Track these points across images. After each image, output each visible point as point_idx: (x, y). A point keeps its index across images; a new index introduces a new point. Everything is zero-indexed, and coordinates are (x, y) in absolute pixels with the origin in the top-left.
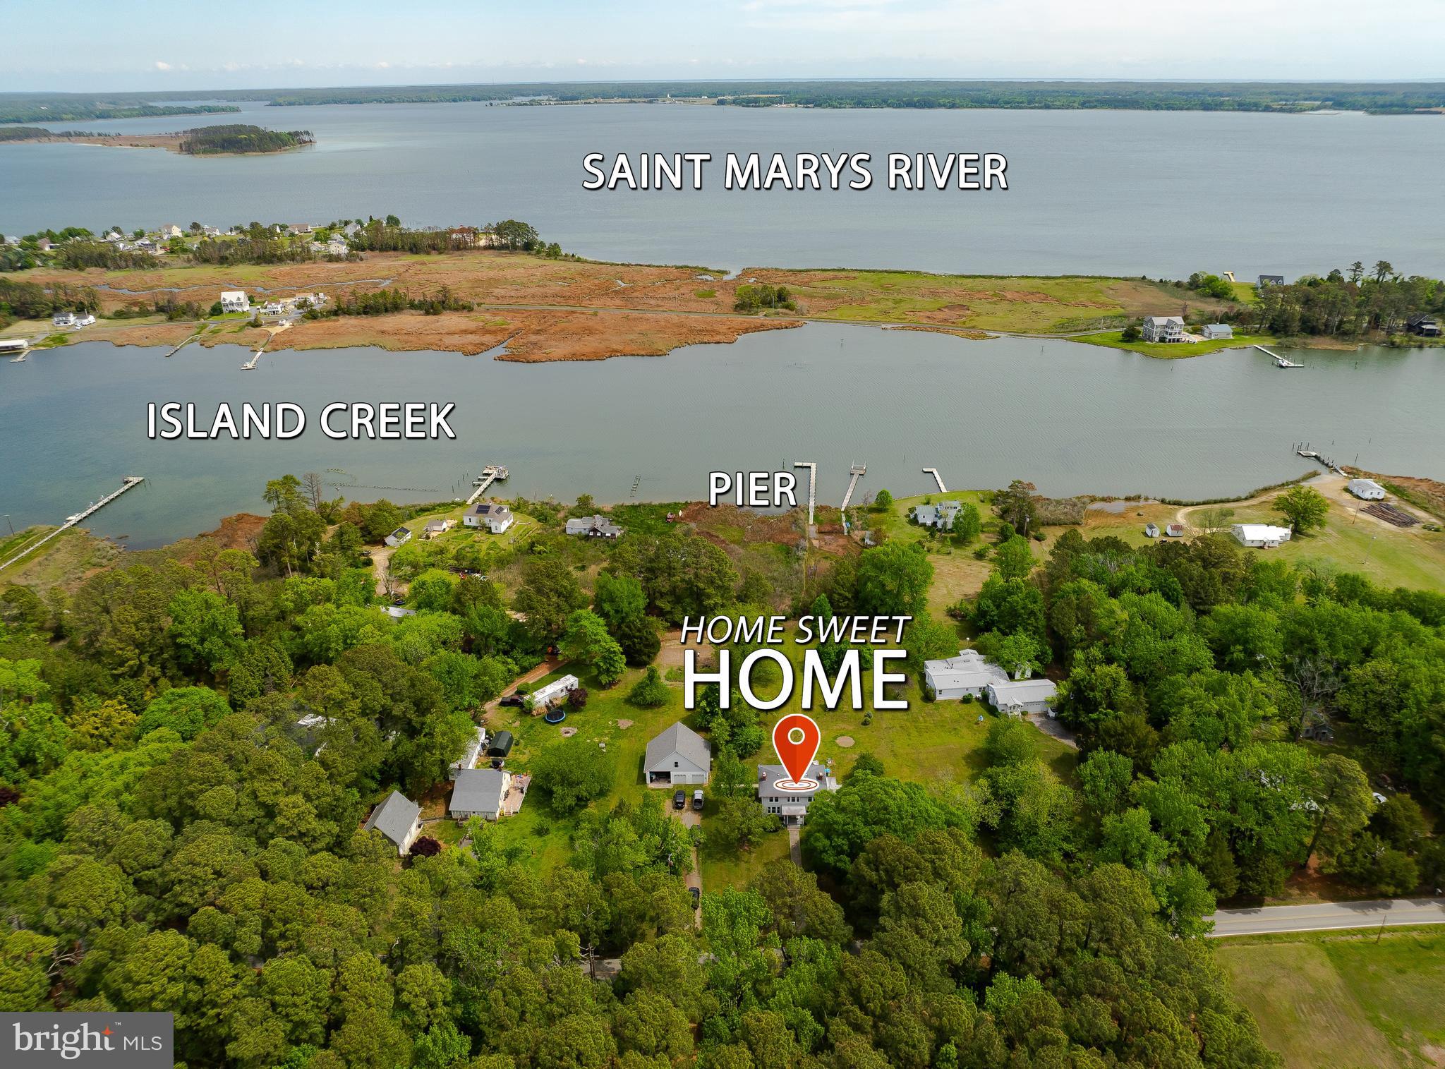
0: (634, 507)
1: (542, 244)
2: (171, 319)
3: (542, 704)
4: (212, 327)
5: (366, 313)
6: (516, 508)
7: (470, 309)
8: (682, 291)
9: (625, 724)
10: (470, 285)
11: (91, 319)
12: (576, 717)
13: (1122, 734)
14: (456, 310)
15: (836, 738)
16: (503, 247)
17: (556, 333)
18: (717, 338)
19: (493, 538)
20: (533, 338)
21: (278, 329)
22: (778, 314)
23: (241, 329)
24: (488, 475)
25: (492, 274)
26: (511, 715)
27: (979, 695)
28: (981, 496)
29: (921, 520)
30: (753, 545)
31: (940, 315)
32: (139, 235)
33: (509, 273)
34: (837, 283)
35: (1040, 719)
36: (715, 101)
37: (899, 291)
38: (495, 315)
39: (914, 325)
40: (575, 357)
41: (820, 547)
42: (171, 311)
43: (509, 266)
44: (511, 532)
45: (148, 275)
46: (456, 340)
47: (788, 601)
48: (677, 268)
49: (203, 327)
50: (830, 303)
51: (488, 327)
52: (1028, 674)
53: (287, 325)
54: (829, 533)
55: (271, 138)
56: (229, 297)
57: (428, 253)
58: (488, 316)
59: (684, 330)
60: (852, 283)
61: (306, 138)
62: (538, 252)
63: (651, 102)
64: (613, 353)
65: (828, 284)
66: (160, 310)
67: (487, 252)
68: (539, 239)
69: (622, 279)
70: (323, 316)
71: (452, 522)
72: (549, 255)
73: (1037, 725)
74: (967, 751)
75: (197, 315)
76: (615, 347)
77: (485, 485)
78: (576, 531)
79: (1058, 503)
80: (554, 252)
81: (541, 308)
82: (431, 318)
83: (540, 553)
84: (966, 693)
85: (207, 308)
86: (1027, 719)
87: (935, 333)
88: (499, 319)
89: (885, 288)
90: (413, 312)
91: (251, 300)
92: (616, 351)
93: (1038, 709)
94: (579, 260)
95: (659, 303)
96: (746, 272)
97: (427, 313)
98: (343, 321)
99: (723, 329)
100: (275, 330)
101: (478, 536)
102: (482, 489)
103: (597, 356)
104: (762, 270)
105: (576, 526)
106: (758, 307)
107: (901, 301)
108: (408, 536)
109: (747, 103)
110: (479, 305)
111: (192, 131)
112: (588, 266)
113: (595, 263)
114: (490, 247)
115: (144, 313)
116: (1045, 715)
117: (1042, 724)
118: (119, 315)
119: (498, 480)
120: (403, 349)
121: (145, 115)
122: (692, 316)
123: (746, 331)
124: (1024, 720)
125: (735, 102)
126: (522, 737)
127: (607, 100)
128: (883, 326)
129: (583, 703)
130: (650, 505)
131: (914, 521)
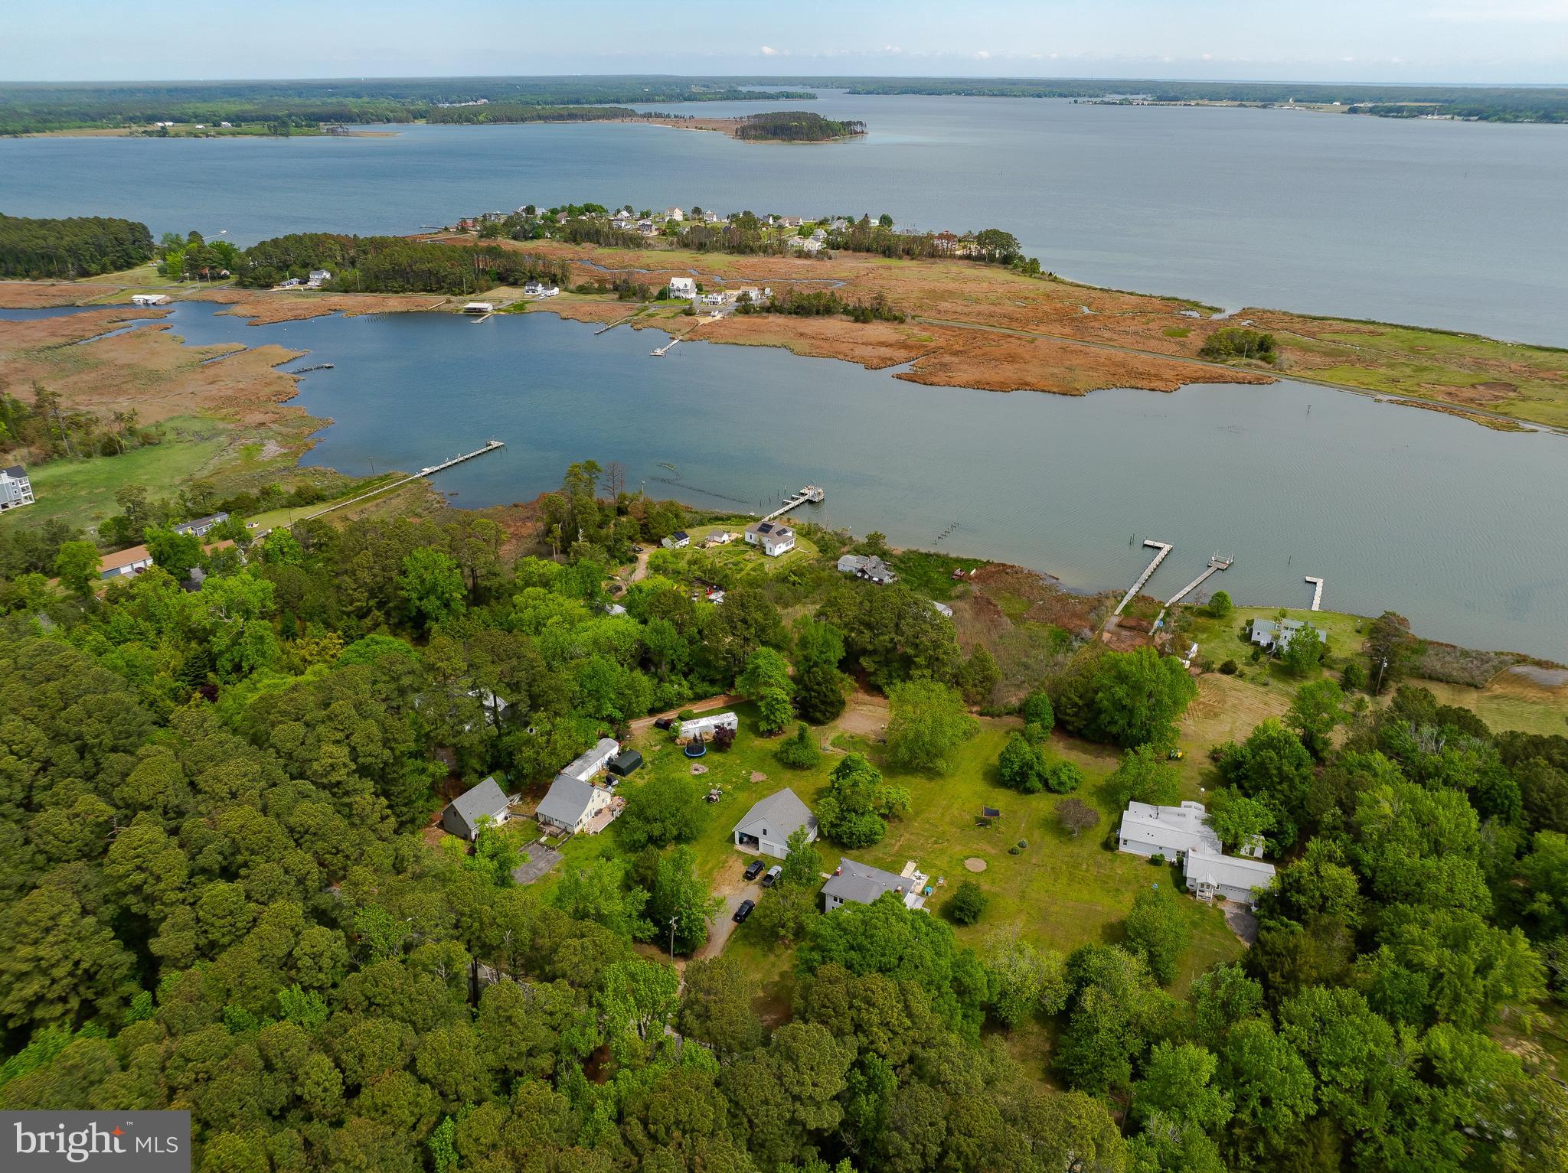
0: (928, 555)
1: (1022, 258)
2: (621, 298)
3: (691, 736)
4: (651, 311)
5: (797, 313)
6: (806, 533)
7: (902, 321)
8: (1150, 326)
9: (757, 777)
10: (921, 295)
11: (556, 291)
12: (717, 757)
13: (1279, 955)
14: (887, 320)
15: (967, 858)
16: (980, 258)
17: (975, 357)
18: (1155, 384)
19: (763, 560)
20: (947, 359)
21: (708, 320)
22: (1249, 365)
23: (676, 315)
24: (803, 494)
25: (952, 286)
26: (658, 737)
27: (1174, 860)
28: (1359, 623)
29: (1255, 638)
30: (1030, 624)
31: (1469, 393)
32: (645, 215)
33: (969, 288)
34: (1355, 338)
35: (1236, 911)
36: (1346, 108)
37: (1433, 358)
38: (925, 330)
39: (1423, 401)
40: (978, 385)
41: (1109, 642)
42: (626, 291)
43: (977, 279)
44: (785, 557)
45: (627, 255)
46: (867, 351)
47: (1023, 695)
48: (1163, 299)
49: (645, 309)
50: (1328, 360)
51: (910, 342)
52: (1259, 852)
53: (718, 317)
54: (1130, 628)
55: (821, 127)
56: (678, 282)
57: (900, 258)
58: (916, 330)
59: (1122, 371)
60: (1374, 340)
61: (859, 129)
62: (1015, 267)
63: (1264, 107)
64: (1023, 385)
65: (1337, 337)
66: (616, 289)
67: (961, 262)
68: (1021, 252)
69: (1089, 306)
70: (756, 311)
71: (734, 536)
72: (1024, 271)
73: (1228, 916)
74: (1113, 920)
75: (644, 298)
76: (1029, 379)
77: (793, 504)
78: (847, 569)
79: (1465, 654)
80: (1031, 268)
81: (976, 327)
82: (859, 325)
83: (794, 584)
84: (1158, 852)
85: (655, 291)
86: (1220, 905)
87: (1446, 415)
88: (925, 335)
89: (1414, 351)
90: (844, 317)
91: (700, 289)
92: (1027, 384)
93: (1241, 898)
94: (1055, 280)
95: (1115, 337)
96: (1245, 313)
97: (857, 320)
98: (774, 319)
99: (1169, 374)
100: (704, 320)
101: (751, 554)
102: (786, 508)
103: (1003, 387)
104: (1265, 312)
105: (849, 563)
106: (1229, 354)
107: (1426, 369)
108: (685, 542)
109: (1387, 112)
110: (913, 317)
111: (756, 116)
112: (1061, 287)
113: (1072, 285)
114: (968, 257)
115: (601, 291)
116: (1247, 908)
117: (1236, 917)
118: (582, 290)
119: (810, 502)
120: (810, 355)
121: (727, 99)
122: (1143, 355)
123: (1195, 380)
124: (1214, 905)
125: (1372, 111)
126: (652, 763)
127: (1213, 103)
128: (1379, 397)
129: (728, 745)
130: (946, 557)
131: (1246, 637)
